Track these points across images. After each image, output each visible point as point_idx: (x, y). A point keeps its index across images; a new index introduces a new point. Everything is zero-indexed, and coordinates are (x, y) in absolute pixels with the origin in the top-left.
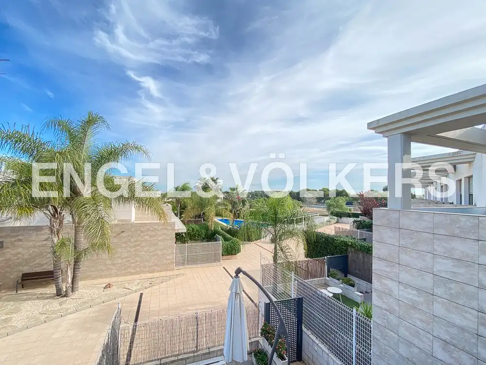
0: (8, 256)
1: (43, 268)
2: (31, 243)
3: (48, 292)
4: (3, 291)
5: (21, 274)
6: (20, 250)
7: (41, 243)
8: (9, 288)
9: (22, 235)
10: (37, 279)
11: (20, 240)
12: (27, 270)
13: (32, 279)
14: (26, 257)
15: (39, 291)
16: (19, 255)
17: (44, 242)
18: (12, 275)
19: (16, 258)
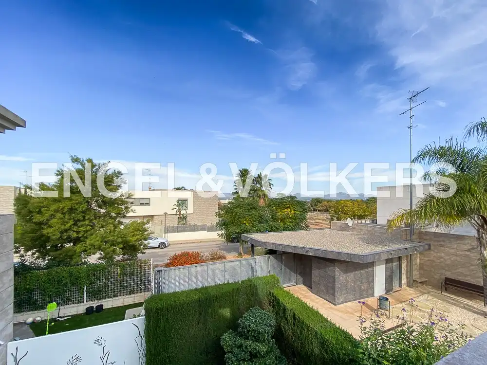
0: (432, 258)
1: (466, 279)
2: (453, 251)
3: (475, 306)
4: (430, 287)
5: (443, 277)
6: (443, 255)
7: (463, 253)
8: (435, 286)
9: (444, 241)
10: (462, 288)
11: (443, 246)
12: (449, 275)
13: (455, 286)
14: (448, 262)
15: (466, 301)
16: (442, 260)
17: (468, 253)
18: (436, 275)
19: (439, 261)
